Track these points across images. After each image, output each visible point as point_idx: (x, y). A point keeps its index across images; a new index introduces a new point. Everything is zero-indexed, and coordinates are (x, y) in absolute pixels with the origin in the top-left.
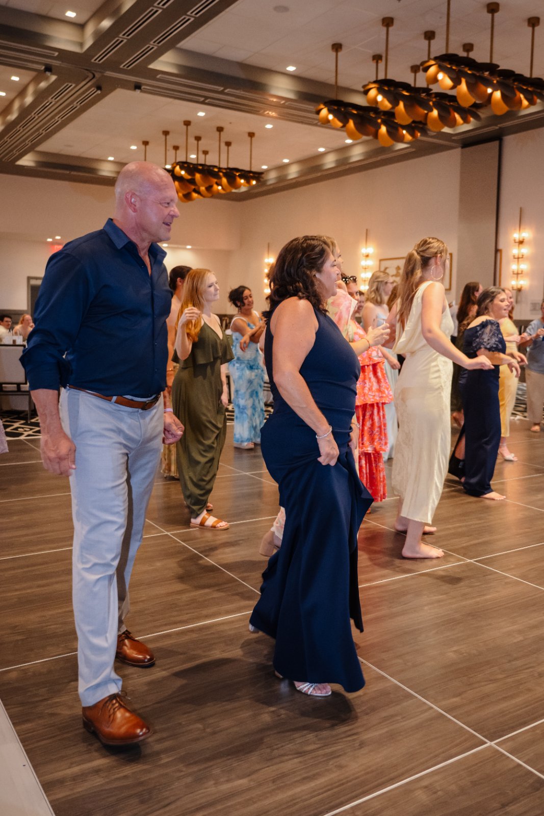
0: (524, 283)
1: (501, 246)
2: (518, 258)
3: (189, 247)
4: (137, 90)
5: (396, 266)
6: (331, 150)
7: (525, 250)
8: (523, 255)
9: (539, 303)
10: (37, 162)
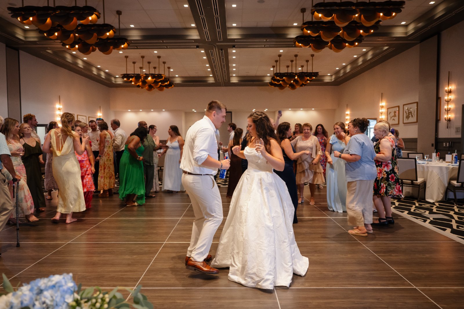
0: (451, 116)
1: (440, 96)
2: (448, 102)
3: (313, 109)
4: (234, 48)
5: (394, 111)
6: (360, 55)
7: (452, 97)
8: (450, 100)
9: (460, 128)
10: (239, 80)
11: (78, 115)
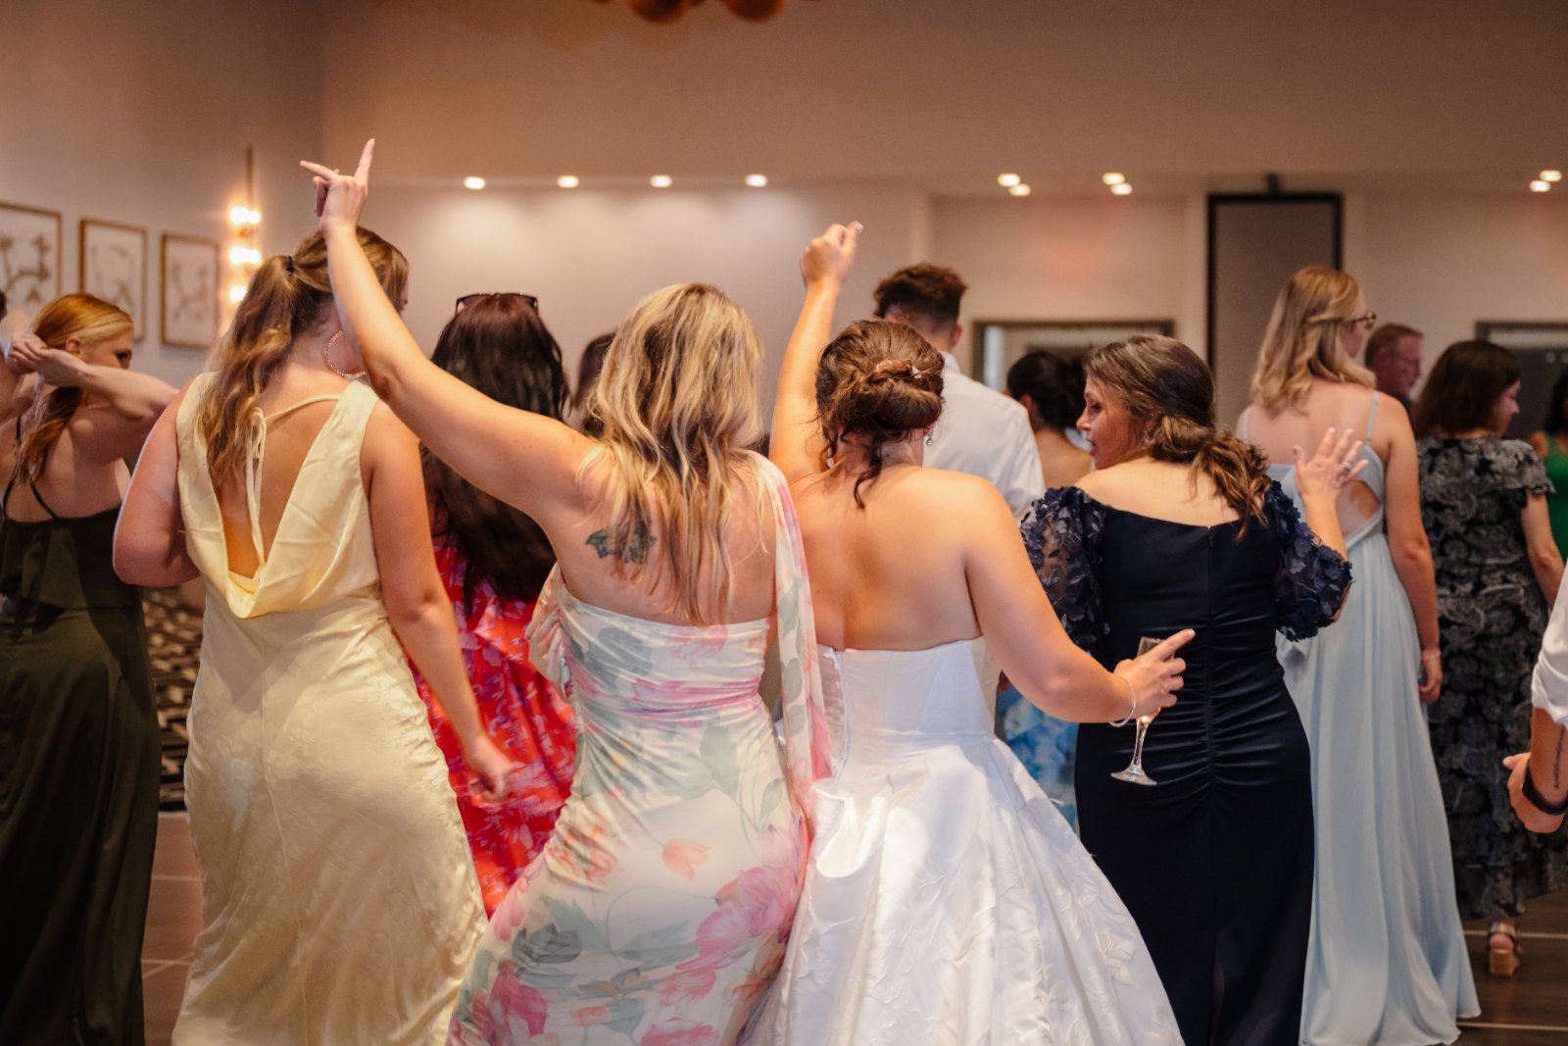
11: (83, 225)
